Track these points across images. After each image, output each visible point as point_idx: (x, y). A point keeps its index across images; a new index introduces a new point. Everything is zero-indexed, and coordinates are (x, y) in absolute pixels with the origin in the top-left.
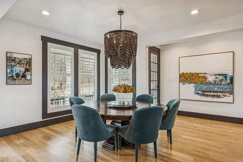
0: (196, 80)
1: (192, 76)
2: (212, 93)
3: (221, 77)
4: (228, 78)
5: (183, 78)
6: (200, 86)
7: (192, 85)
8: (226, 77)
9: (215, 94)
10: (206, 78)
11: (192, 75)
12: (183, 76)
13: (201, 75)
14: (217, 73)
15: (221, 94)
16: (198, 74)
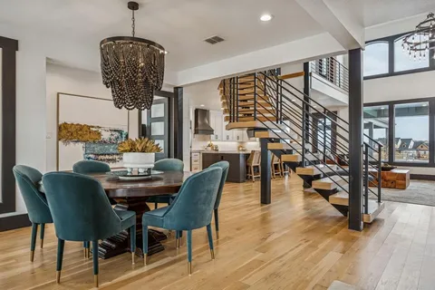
0: (87, 137)
1: (81, 130)
2: (107, 157)
3: (117, 134)
4: (124, 136)
5: (64, 132)
6: (93, 146)
7: (80, 146)
8: (121, 134)
9: (111, 157)
10: (99, 134)
11: (81, 127)
12: (65, 128)
13: (94, 129)
14: (113, 127)
15: (117, 157)
16: (89, 127)
